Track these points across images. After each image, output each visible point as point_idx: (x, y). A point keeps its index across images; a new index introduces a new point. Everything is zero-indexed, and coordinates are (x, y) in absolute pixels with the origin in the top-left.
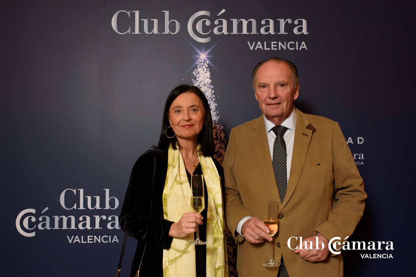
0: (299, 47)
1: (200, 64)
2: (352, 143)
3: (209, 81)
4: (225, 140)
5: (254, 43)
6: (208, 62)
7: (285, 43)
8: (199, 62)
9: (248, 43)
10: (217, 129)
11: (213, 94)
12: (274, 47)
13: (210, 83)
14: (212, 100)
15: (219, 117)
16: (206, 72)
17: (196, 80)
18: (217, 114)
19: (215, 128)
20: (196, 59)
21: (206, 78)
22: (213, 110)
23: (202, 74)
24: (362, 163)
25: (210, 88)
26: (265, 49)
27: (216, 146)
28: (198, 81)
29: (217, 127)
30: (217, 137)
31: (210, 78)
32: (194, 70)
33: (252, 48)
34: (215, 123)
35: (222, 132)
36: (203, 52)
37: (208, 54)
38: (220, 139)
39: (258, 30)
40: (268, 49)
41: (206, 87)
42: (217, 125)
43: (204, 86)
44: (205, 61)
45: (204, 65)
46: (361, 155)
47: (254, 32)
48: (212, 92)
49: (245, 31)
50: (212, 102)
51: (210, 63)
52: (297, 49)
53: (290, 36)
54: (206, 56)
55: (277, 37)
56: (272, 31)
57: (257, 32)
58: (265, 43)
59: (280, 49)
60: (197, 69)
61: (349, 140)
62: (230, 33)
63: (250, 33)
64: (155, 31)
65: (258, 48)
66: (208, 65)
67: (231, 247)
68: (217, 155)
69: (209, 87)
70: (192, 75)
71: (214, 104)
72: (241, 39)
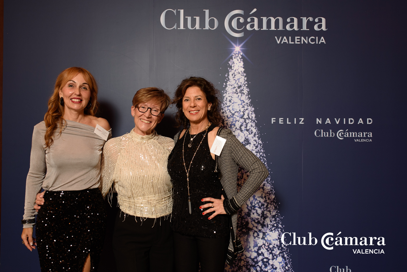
0: (319, 42)
1: (235, 55)
2: (363, 123)
3: (243, 70)
4: (255, 120)
5: (281, 37)
6: (241, 54)
7: (307, 37)
8: (234, 54)
9: (276, 37)
10: (248, 111)
11: (246, 81)
12: (298, 42)
13: (244, 71)
14: (245, 86)
15: (250, 100)
16: (240, 62)
17: (231, 68)
18: (249, 98)
19: (247, 109)
20: (231, 51)
21: (240, 67)
22: (246, 94)
23: (236, 64)
24: (371, 140)
25: (243, 76)
26: (290, 43)
27: (248, 125)
28: (233, 69)
29: (249, 108)
30: (249, 117)
31: (243, 67)
32: (230, 61)
33: (278, 42)
34: (248, 105)
35: (253, 113)
36: (238, 45)
37: (242, 47)
38: (251, 119)
39: (284, 27)
40: (293, 43)
41: (240, 75)
42: (249, 107)
43: (238, 74)
44: (239, 53)
45: (238, 56)
46: (370, 134)
47: (281, 28)
48: (245, 79)
49: (273, 28)
50: (245, 88)
51: (244, 55)
52: (317, 43)
53: (311, 32)
54: (240, 49)
55: (300, 33)
56: (296, 28)
57: (283, 29)
58: (290, 37)
59: (302, 43)
60: (232, 59)
61: (360, 120)
62: (260, 29)
63: (277, 29)
64: (197, 27)
65: (284, 42)
66: (241, 57)
67: (260, 209)
68: (249, 132)
69: (242, 74)
70: (228, 65)
71: (247, 89)
72: (270, 35)
